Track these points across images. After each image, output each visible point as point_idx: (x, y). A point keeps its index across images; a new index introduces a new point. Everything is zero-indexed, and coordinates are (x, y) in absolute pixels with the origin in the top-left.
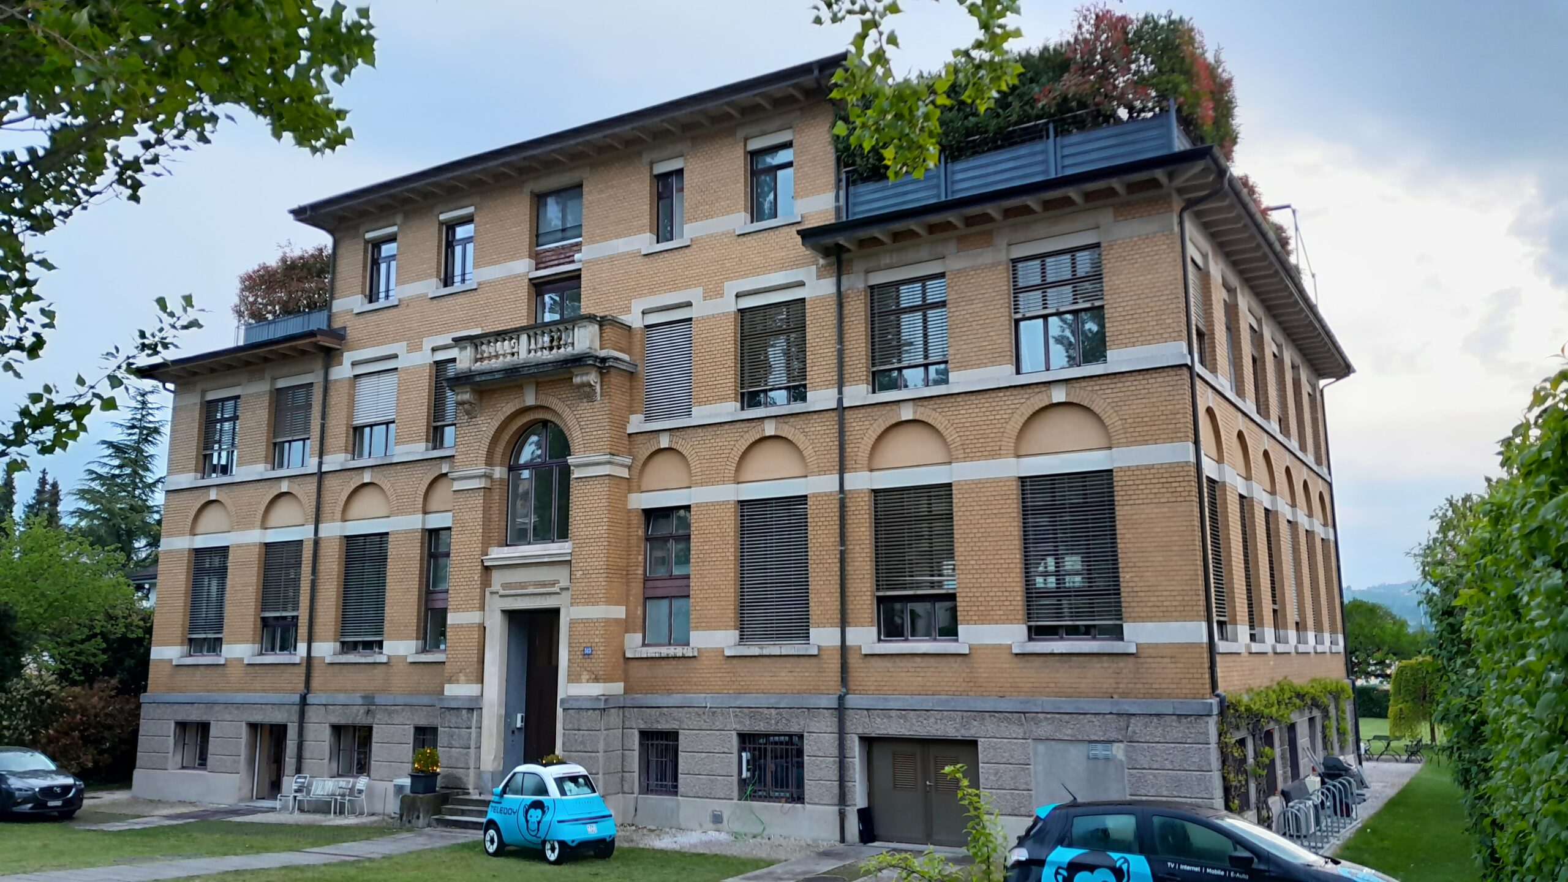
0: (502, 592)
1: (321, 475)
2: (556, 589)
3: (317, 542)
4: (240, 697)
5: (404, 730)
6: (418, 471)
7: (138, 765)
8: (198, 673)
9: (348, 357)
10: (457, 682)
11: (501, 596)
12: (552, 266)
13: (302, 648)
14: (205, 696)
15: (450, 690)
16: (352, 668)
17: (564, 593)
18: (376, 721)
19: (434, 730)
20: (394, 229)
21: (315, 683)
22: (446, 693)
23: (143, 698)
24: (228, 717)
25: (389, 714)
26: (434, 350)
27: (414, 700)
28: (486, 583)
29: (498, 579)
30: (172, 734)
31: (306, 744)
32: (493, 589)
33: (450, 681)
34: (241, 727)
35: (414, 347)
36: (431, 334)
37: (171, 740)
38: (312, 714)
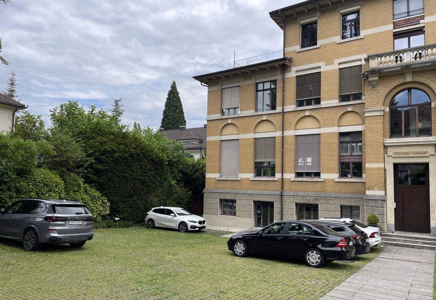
0: (394, 156)
1: (283, 113)
2: (428, 155)
3: (283, 138)
4: (250, 192)
5: (336, 206)
6: (335, 111)
7: (204, 213)
8: (228, 183)
9: (294, 69)
10: (374, 190)
11: (393, 157)
12: (403, 27)
13: (278, 176)
14: (233, 191)
15: (368, 192)
16: (304, 183)
17: (431, 157)
18: (320, 202)
19: (358, 208)
20: (316, 18)
21: (285, 188)
22: (366, 194)
23: (204, 190)
24: (244, 198)
25: (327, 200)
26: (339, 64)
27: (340, 195)
28: (385, 152)
29: (391, 151)
30: (219, 203)
31: (284, 209)
32: (388, 154)
33: (369, 189)
34: (251, 202)
35: (329, 62)
36: (338, 58)
37: (218, 205)
38: (285, 199)
